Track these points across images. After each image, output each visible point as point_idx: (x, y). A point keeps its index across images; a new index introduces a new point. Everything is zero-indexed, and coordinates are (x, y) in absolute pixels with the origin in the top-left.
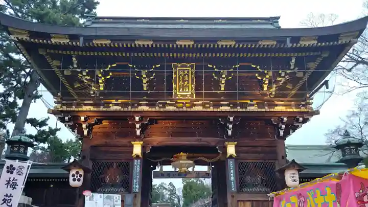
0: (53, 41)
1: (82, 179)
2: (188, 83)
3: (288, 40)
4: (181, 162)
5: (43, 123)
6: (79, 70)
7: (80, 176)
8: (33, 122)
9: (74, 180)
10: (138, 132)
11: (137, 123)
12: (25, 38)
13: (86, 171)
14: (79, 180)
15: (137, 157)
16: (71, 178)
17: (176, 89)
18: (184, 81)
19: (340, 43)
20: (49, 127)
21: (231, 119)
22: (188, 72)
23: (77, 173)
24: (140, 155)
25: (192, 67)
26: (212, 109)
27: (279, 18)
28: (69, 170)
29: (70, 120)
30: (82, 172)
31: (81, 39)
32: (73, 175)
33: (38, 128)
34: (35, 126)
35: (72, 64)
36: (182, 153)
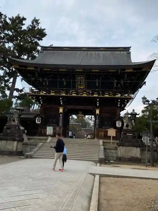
0: (28, 68)
1: (40, 121)
2: (83, 83)
3: (119, 71)
4: (79, 115)
5: (21, 91)
6: (38, 77)
7: (40, 120)
8: (17, 90)
9: (38, 121)
10: (62, 104)
11: (61, 100)
12: (17, 67)
13: (42, 118)
14: (39, 121)
15: (61, 113)
16: (37, 121)
17: (77, 86)
18: (81, 82)
19: (142, 71)
20: (25, 92)
21: (98, 100)
22: (82, 78)
23: (39, 119)
24: (62, 112)
25: (84, 76)
26: (90, 96)
27: (130, 47)
28: (36, 118)
29: (35, 98)
30: (40, 119)
31: (39, 69)
32: (37, 120)
33: (19, 93)
34: (18, 92)
35: (36, 75)
36: (80, 112)
